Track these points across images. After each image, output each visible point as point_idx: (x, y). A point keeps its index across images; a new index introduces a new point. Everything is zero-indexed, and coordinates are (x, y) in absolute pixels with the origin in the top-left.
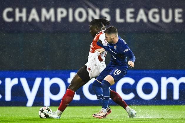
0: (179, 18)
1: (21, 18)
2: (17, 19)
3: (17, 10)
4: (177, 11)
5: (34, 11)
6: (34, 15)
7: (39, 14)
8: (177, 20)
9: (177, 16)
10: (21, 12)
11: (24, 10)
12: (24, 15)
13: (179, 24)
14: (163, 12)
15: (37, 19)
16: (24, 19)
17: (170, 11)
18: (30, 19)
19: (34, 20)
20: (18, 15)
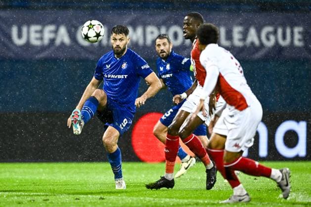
0: (300, 40)
4: (297, 30)
8: (297, 43)
9: (297, 36)
13: (299, 48)
14: (280, 31)
17: (288, 31)
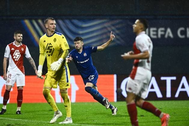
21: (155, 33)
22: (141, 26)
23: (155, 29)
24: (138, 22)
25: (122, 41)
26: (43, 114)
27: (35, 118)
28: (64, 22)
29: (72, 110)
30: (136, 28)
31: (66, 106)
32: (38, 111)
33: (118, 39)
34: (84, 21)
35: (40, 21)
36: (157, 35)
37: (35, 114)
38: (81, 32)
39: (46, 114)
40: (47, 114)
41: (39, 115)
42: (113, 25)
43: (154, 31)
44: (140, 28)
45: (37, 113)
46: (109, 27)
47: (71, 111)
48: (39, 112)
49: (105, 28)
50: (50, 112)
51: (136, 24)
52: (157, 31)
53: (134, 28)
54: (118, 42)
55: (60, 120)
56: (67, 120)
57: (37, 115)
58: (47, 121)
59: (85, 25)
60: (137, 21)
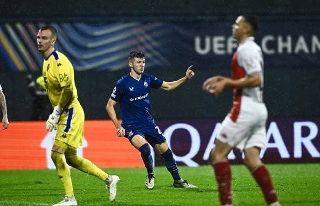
1: (285, 49)
2: (280, 50)
3: (280, 39)
5: (302, 40)
6: (302, 44)
7: (309, 43)
10: (285, 40)
11: (289, 39)
12: (289, 45)
15: (306, 50)
16: (289, 50)
18: (297, 50)
19: (302, 51)
20: (281, 45)
21: (221, 45)
22: (246, 28)
23: (222, 38)
24: (240, 21)
25: (164, 60)
26: (25, 190)
27: (11, 196)
28: (61, 27)
29: (72, 182)
30: (237, 30)
31: (61, 177)
32: (17, 185)
33: (156, 57)
34: (96, 25)
35: (19, 26)
36: (225, 48)
37: (11, 188)
38: (91, 45)
39: (31, 190)
40: (33, 190)
41: (18, 192)
42: (148, 33)
43: (220, 42)
44: (245, 31)
45: (15, 188)
46: (141, 35)
47: (71, 184)
48: (19, 185)
49: (134, 37)
50: (38, 185)
51: (238, 24)
52: (225, 42)
53: (234, 30)
54: (157, 62)
55: (56, 200)
56: (67, 200)
57: (14, 192)
58: (32, 202)
59: (98, 33)
60: (240, 18)
